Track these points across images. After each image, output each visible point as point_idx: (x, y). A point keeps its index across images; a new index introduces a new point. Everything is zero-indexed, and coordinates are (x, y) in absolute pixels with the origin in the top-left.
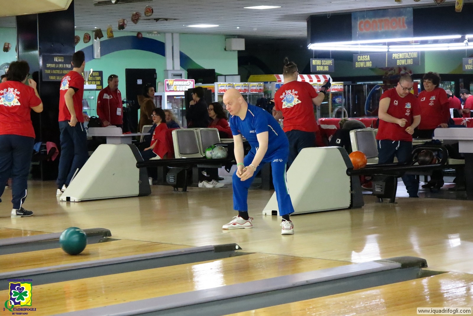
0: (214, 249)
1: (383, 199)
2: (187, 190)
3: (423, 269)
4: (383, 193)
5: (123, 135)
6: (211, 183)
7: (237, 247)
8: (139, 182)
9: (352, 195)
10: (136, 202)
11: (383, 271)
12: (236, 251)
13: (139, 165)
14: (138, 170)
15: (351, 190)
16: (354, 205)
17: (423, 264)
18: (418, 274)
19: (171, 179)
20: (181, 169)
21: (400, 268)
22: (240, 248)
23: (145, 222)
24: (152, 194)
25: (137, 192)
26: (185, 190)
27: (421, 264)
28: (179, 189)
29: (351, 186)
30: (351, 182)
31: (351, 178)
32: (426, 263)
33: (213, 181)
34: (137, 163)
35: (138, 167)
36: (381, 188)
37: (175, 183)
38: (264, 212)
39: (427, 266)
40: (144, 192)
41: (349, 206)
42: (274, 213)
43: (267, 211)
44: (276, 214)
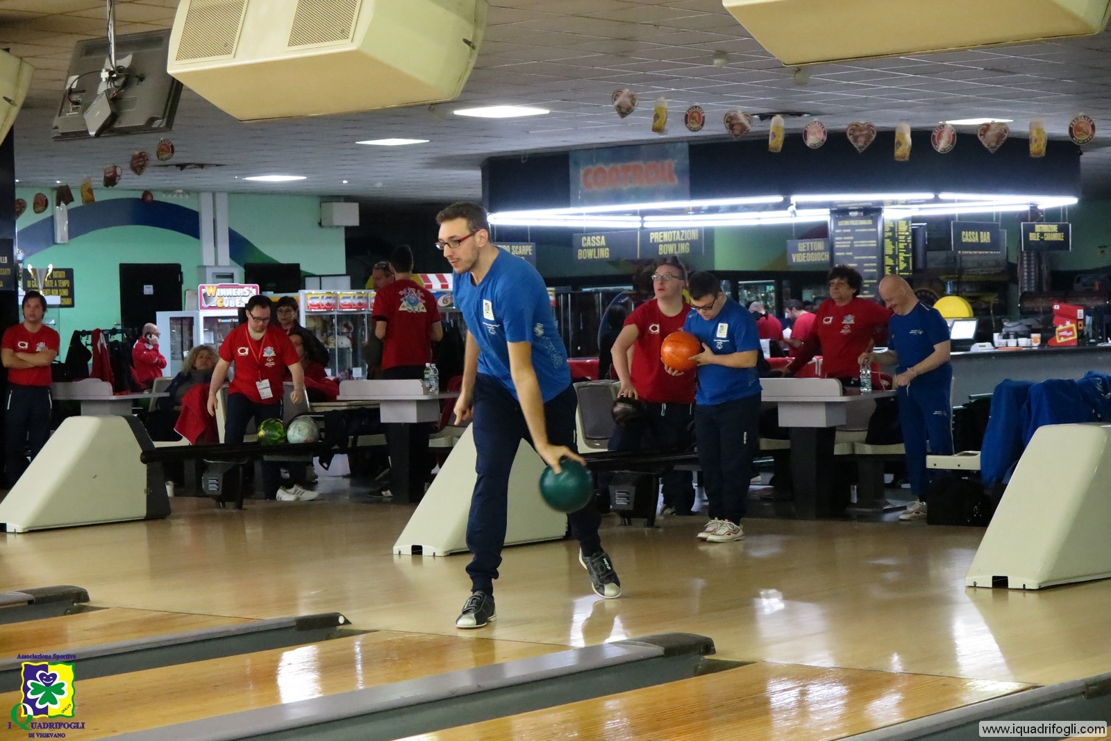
0: (295, 624)
1: (632, 519)
2: (244, 506)
3: (706, 657)
4: (631, 508)
5: (114, 398)
6: (292, 490)
7: (341, 620)
8: (147, 491)
10: (141, 531)
11: (628, 662)
12: (340, 627)
13: (146, 457)
14: (144, 467)
17: (708, 646)
18: (696, 668)
19: (212, 484)
20: (230, 464)
21: (662, 656)
22: (347, 622)
23: (159, 571)
24: (172, 514)
25: (142, 511)
26: (240, 506)
27: (702, 646)
28: (227, 504)
32: (713, 646)
33: (295, 486)
34: (142, 454)
35: (144, 461)
36: (628, 498)
37: (220, 493)
38: (396, 549)
39: (714, 652)
40: (157, 512)
41: (564, 534)
42: (417, 550)
43: (403, 546)
44: (421, 553)
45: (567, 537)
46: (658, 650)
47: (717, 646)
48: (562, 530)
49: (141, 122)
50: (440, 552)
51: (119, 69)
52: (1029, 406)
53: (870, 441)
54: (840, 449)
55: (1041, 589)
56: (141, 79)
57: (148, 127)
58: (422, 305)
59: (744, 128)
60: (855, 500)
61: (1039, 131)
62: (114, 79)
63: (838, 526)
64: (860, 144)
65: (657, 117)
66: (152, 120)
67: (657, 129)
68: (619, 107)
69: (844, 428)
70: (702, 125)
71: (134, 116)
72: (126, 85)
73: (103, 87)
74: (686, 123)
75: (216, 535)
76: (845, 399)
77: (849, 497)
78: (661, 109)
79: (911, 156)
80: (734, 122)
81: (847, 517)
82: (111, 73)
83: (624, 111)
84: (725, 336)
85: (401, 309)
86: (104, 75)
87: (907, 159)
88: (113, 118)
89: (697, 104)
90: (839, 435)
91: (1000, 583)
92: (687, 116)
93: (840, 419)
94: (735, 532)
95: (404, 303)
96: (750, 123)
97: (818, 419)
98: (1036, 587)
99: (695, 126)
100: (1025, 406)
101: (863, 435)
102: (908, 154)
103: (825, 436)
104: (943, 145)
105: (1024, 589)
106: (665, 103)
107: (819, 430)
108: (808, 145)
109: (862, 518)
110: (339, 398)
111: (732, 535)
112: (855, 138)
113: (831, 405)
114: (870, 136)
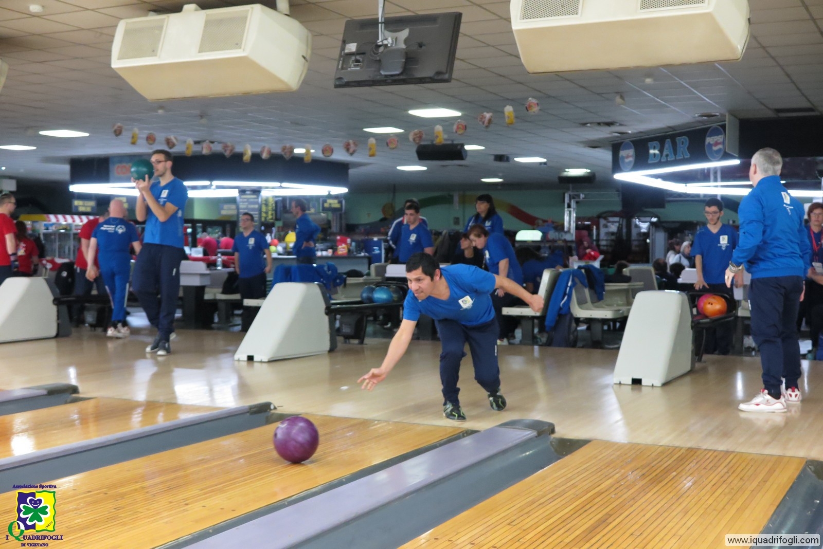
1: (96, 328)
3: (74, 395)
4: (95, 323)
9: (58, 325)
15: (58, 319)
16: (60, 334)
17: (75, 390)
18: (66, 400)
21: (46, 395)
27: (72, 390)
29: (58, 316)
30: (58, 311)
31: (58, 308)
32: (78, 390)
39: (78, 393)
45: (57, 336)
46: (45, 392)
47: (80, 389)
48: (53, 332)
53: (224, 292)
54: (207, 296)
55: (270, 362)
59: (174, 145)
60: (216, 320)
63: (205, 332)
64: (227, 154)
65: (133, 137)
67: (133, 143)
68: (115, 131)
69: (210, 286)
70: (154, 142)
74: (147, 140)
76: (208, 272)
77: (213, 318)
78: (135, 134)
80: (170, 141)
81: (211, 329)
83: (118, 133)
89: (152, 132)
90: (207, 290)
91: (250, 358)
92: (147, 138)
93: (206, 282)
96: (177, 142)
97: (196, 282)
98: (266, 360)
99: (151, 142)
101: (220, 290)
102: (249, 159)
103: (201, 290)
104: (264, 158)
105: (261, 362)
106: (136, 130)
107: (198, 287)
108: (203, 153)
109: (219, 329)
112: (225, 151)
113: (202, 275)
114: (231, 151)
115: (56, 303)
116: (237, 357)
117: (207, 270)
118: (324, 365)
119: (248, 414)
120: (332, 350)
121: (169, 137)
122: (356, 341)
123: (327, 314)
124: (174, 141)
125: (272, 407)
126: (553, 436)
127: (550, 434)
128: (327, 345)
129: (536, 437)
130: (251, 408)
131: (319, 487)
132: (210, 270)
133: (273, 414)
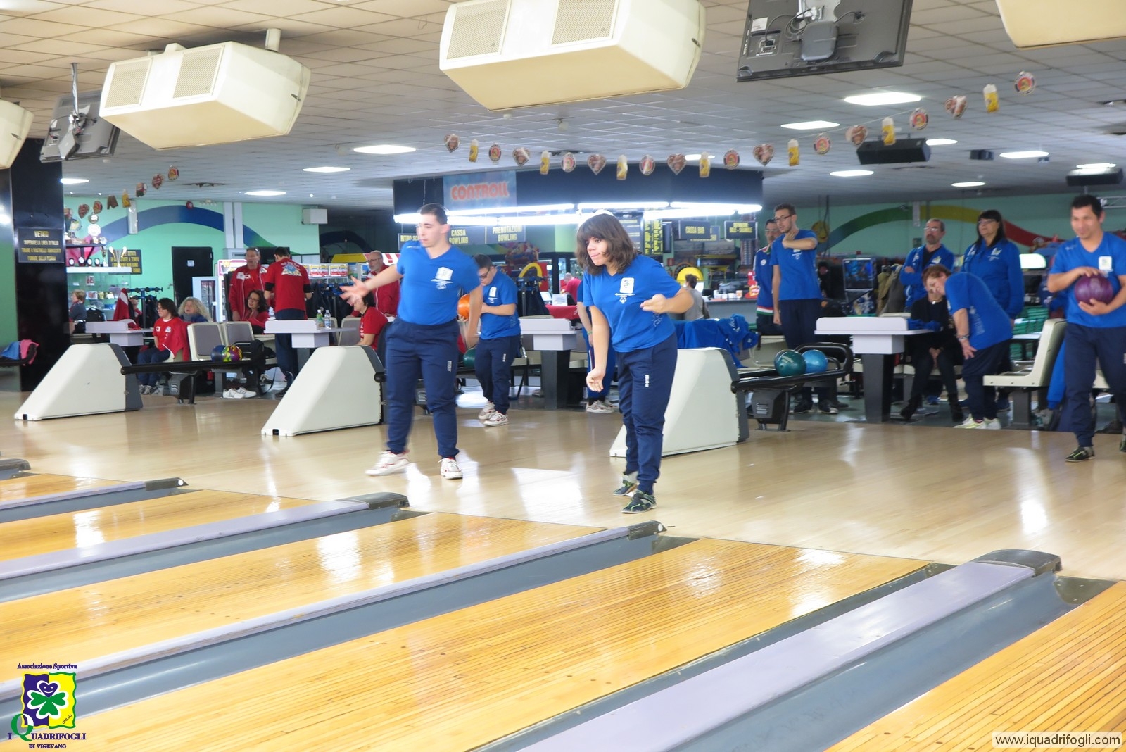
0: (145, 486)
2: (195, 402)
3: (402, 509)
5: (129, 332)
6: (239, 391)
7: (181, 483)
8: (125, 393)
9: (382, 406)
10: (122, 418)
12: (179, 488)
13: (125, 371)
14: (123, 377)
15: (382, 400)
16: (385, 420)
17: (404, 502)
18: (393, 516)
19: (174, 388)
20: (186, 374)
21: (368, 509)
22: (185, 484)
23: (133, 446)
24: (144, 408)
25: (123, 406)
26: (192, 402)
27: (398, 502)
28: (185, 400)
29: (381, 396)
30: (381, 390)
31: (381, 385)
32: (408, 501)
33: (241, 389)
34: (122, 369)
35: (123, 373)
37: (178, 393)
38: (263, 431)
39: (408, 505)
40: (133, 406)
41: (379, 421)
42: (276, 432)
43: (267, 430)
44: (278, 434)
46: (366, 505)
47: (411, 502)
48: (377, 418)
49: (93, 150)
50: (290, 433)
51: (81, 115)
52: (684, 336)
54: (573, 364)
56: (95, 121)
57: (98, 153)
58: (298, 272)
59: (525, 160)
61: (705, 160)
62: (78, 121)
63: (572, 414)
64: (596, 169)
65: (472, 152)
66: (101, 148)
67: (472, 160)
68: (448, 145)
69: (576, 350)
70: (500, 157)
71: (89, 147)
72: (84, 126)
73: (72, 127)
74: (490, 155)
75: (174, 421)
76: (574, 332)
78: (474, 147)
79: (627, 177)
80: (519, 155)
82: (75, 117)
83: (452, 147)
84: (494, 296)
85: (283, 273)
86: (71, 119)
87: (625, 178)
88: (77, 147)
89: (496, 144)
90: (572, 354)
92: (490, 151)
93: (571, 345)
94: (502, 419)
95: (285, 270)
96: (529, 155)
97: (558, 345)
99: (496, 158)
100: (682, 337)
102: (625, 175)
103: (563, 356)
104: (646, 170)
106: (476, 143)
107: (559, 352)
108: (564, 169)
110: (265, 332)
111: (501, 421)
112: (593, 165)
113: (565, 336)
114: (601, 164)
115: (378, 378)
116: (612, 453)
117: (572, 329)
118: (731, 463)
119: (628, 538)
120: (741, 441)
121: (518, 150)
122: (776, 426)
123: (734, 391)
124: (525, 154)
125: (660, 528)
126: (1058, 574)
127: (1053, 572)
128: (735, 434)
129: (1033, 577)
130: (632, 529)
131: (724, 649)
132: (576, 329)
133: (662, 537)
